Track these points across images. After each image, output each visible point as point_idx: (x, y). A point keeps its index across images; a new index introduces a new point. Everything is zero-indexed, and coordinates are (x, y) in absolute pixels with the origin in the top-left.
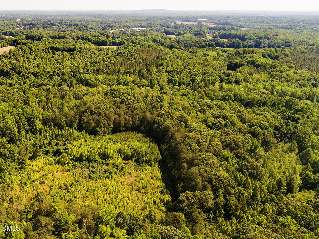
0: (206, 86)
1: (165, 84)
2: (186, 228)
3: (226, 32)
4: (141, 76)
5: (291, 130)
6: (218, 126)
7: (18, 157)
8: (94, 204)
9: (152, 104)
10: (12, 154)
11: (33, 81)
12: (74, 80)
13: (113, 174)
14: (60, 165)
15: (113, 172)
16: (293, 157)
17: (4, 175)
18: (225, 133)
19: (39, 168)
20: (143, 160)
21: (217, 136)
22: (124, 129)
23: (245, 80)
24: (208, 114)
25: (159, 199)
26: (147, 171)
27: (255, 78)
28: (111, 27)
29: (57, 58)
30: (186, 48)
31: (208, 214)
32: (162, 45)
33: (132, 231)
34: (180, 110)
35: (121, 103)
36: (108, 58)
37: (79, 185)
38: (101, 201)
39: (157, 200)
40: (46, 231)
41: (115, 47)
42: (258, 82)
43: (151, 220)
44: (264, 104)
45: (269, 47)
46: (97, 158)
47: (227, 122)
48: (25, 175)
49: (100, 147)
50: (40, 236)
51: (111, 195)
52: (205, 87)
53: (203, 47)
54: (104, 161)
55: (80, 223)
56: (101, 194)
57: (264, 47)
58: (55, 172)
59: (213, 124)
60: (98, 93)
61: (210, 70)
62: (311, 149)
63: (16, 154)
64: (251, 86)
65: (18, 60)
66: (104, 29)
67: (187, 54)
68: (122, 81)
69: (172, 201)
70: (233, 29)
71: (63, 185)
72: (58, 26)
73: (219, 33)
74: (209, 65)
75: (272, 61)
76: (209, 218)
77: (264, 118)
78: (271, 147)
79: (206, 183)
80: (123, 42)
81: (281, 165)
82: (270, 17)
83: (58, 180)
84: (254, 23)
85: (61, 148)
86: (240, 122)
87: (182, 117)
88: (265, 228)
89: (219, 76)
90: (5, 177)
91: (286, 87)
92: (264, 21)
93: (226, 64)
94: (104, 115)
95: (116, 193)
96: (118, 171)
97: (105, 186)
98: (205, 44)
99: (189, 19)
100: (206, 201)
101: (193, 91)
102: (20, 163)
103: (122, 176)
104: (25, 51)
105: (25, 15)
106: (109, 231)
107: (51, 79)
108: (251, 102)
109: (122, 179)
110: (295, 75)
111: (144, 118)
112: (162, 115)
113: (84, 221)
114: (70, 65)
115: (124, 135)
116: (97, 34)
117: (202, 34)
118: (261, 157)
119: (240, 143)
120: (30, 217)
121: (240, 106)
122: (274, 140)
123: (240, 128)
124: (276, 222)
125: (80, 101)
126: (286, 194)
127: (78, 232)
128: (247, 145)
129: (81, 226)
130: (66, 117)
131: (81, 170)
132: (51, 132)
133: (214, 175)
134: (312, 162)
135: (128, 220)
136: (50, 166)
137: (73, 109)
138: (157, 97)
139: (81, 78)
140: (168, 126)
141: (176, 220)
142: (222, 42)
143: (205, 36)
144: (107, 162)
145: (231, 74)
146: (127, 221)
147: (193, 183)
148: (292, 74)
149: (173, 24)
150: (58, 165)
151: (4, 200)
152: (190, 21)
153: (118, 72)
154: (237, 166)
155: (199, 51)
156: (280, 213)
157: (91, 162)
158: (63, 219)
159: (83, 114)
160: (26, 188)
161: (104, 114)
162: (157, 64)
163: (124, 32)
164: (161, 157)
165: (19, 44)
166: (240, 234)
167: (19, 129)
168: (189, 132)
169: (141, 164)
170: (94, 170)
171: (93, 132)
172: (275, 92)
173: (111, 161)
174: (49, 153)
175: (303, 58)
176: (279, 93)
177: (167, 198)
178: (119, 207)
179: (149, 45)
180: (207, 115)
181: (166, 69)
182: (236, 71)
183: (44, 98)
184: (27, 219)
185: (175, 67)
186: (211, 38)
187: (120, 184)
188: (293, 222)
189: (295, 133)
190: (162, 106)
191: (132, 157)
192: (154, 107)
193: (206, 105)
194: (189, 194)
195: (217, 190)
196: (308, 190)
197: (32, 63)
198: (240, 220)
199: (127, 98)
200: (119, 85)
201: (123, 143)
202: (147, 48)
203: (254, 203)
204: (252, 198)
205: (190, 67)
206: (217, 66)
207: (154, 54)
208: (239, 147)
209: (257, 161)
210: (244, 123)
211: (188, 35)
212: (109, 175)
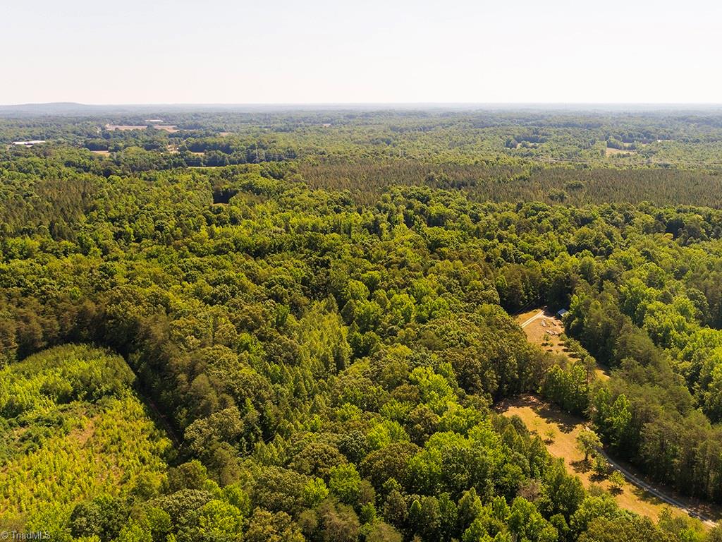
0: (185, 234)
1: (109, 242)
2: (209, 481)
3: (198, 140)
4: (57, 234)
5: (323, 280)
6: (221, 297)
8: (13, 515)
9: (93, 284)
13: (43, 440)
15: (42, 435)
16: (334, 317)
18: (235, 306)
20: (101, 392)
21: (223, 314)
22: (45, 343)
23: (246, 216)
24: (200, 281)
25: (150, 451)
26: (115, 410)
27: (258, 211)
30: (136, 173)
31: (238, 444)
32: (87, 172)
33: (112, 530)
34: (150, 285)
35: (25, 294)
38: (28, 502)
39: (146, 454)
42: (264, 216)
43: (143, 495)
44: (280, 249)
45: (268, 161)
47: (234, 288)
51: (47, 481)
52: (184, 237)
53: (166, 168)
54: (13, 420)
56: (23, 490)
57: (261, 161)
59: (212, 296)
61: (186, 206)
62: (352, 300)
64: (256, 224)
67: (139, 184)
68: (15, 250)
69: (175, 446)
70: (207, 135)
73: (187, 142)
74: (183, 198)
75: (276, 181)
76: (241, 450)
77: (285, 271)
78: (303, 310)
79: (224, 395)
81: (322, 333)
82: (259, 114)
84: (239, 124)
86: (252, 284)
87: (156, 296)
88: (323, 432)
89: (204, 215)
91: (303, 219)
92: (251, 120)
93: (210, 193)
95: (59, 472)
96: (51, 431)
97: (29, 469)
98: (167, 162)
99: (128, 121)
100: (231, 424)
101: (165, 246)
103: (63, 435)
108: (262, 248)
109: (66, 441)
110: (311, 199)
111: (83, 314)
112: (118, 301)
115: (49, 355)
117: (158, 147)
118: (294, 330)
119: (260, 317)
121: (247, 259)
122: (305, 300)
123: (255, 294)
124: (333, 418)
126: (337, 373)
128: (271, 317)
133: (233, 379)
134: (357, 318)
135: (98, 514)
138: (100, 270)
140: (134, 316)
141: (190, 475)
142: (196, 158)
143: (165, 150)
144: (22, 419)
145: (222, 209)
146: (96, 517)
147: (203, 402)
148: (308, 198)
149: (99, 130)
152: (131, 125)
154: (264, 353)
155: (161, 176)
156: (335, 403)
162: (85, 208)
164: (135, 376)
166: (291, 456)
168: (175, 319)
169: (99, 401)
172: (291, 228)
173: (30, 416)
175: (316, 172)
176: (296, 228)
177: (164, 443)
178: (73, 498)
179: (59, 174)
180: (200, 284)
181: (106, 214)
182: (228, 203)
185: (123, 209)
186: (175, 152)
187: (64, 453)
188: (354, 409)
189: (328, 282)
190: (113, 285)
191: (75, 394)
192: (99, 289)
193: (195, 267)
194: (200, 423)
195: (243, 401)
196: (361, 358)
198: (286, 434)
199: (37, 283)
201: (50, 372)
202: (57, 180)
203: (300, 400)
204: (295, 394)
205: (150, 205)
206: (196, 199)
207: (74, 190)
208: (260, 323)
209: (290, 337)
210: (259, 283)
211: (133, 149)
212: (33, 443)
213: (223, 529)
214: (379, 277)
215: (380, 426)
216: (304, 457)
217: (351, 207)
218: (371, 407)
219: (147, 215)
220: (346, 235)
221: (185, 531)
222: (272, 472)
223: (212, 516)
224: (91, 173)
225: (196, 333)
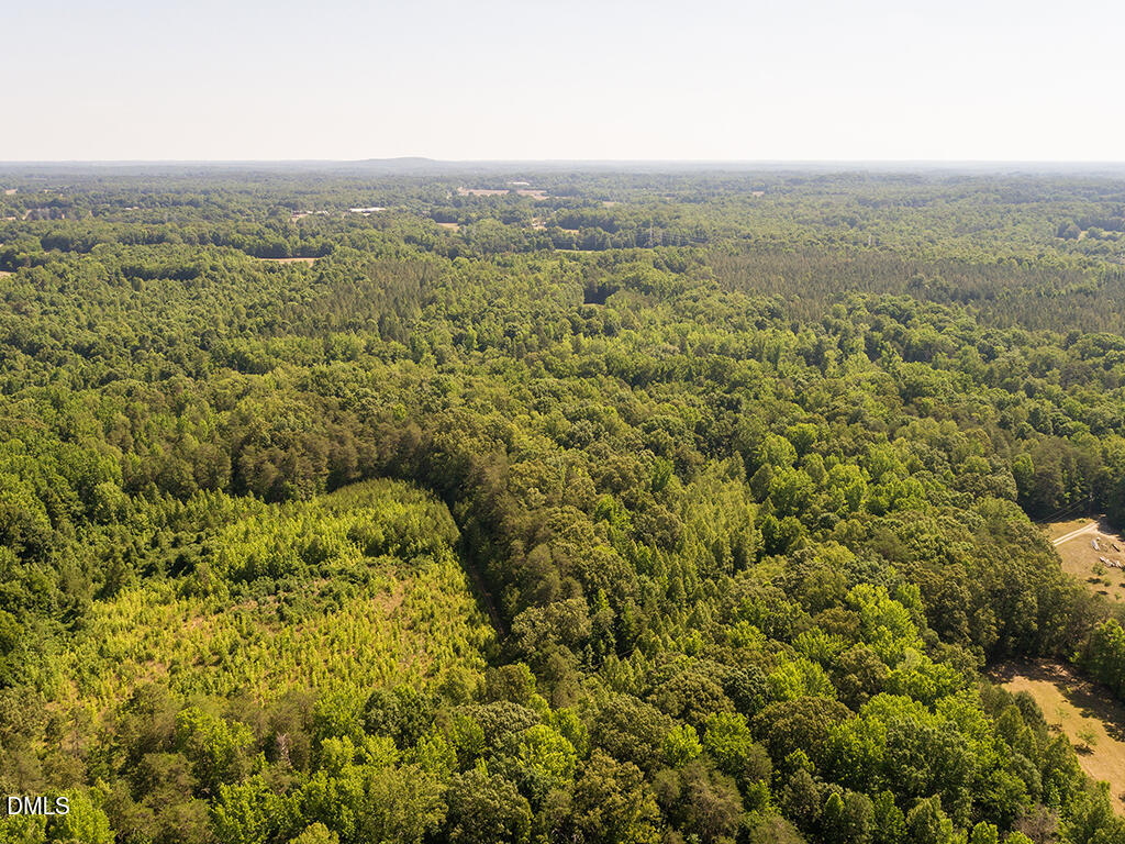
0: (543, 344)
1: (447, 348)
2: (537, 696)
3: (573, 212)
4: (387, 333)
5: (727, 429)
6: (580, 438)
7: (59, 596)
8: (303, 689)
9: (421, 402)
10: (38, 591)
11: (79, 370)
12: (206, 356)
13: (344, 599)
14: (193, 599)
15: (343, 593)
16: (738, 487)
17: (19, 658)
18: (597, 453)
19: (131, 617)
20: (416, 548)
21: (580, 462)
22: (359, 474)
23: (626, 324)
24: (556, 412)
25: (467, 639)
26: (430, 575)
27: (645, 318)
28: (293, 207)
29: (148, 300)
30: (488, 255)
31: (581, 653)
32: (429, 251)
33: (411, 735)
34: (491, 411)
35: (343, 407)
36: (294, 290)
37: (255, 644)
38: (320, 675)
39: (462, 643)
40: (172, 792)
41: (311, 261)
42: (652, 327)
43: (453, 697)
44: (669, 376)
45: (665, 246)
46: (296, 562)
47: (599, 427)
48: (90, 647)
49: (299, 530)
50: (156, 812)
51: (344, 654)
52: (540, 348)
53: (527, 249)
54: (314, 567)
55: (269, 748)
56: (317, 658)
57: (656, 244)
58: (180, 619)
59: (568, 436)
60: (278, 387)
61: (547, 305)
62: (768, 465)
63: (54, 591)
64: (638, 337)
65: (26, 313)
66: (273, 214)
67: (491, 270)
68: (338, 350)
69: (499, 639)
70: (586, 204)
71: (207, 653)
72: (141, 207)
73: (558, 215)
74: (545, 293)
75: (674, 276)
76: (584, 662)
77: (673, 409)
78: (694, 472)
79: (570, 579)
80: (331, 246)
81: (718, 510)
82: (660, 175)
83: (193, 642)
84: (630, 191)
85: (190, 551)
86: (625, 424)
87: (496, 427)
88: (702, 657)
89: (569, 318)
90: (23, 665)
91: (708, 334)
92: (648, 184)
93: (581, 288)
94: (299, 446)
95: (358, 644)
96: (355, 589)
97: (326, 634)
98: (530, 242)
99: (486, 183)
100: (574, 622)
101: (515, 359)
102: (67, 615)
103: (368, 598)
104: (43, 284)
105: (31, 176)
106: (350, 751)
107: (137, 359)
108: (644, 373)
109: (370, 606)
110: (723, 306)
111: (406, 441)
112: (448, 428)
113: (281, 739)
114: (190, 316)
115: (358, 491)
116: (256, 226)
117: (520, 219)
118: (677, 499)
119: (632, 473)
120: (119, 764)
121: (621, 387)
122: (697, 456)
123: (626, 439)
124: (720, 640)
125: (229, 413)
126: (734, 573)
127: (266, 773)
128: (646, 475)
129: (271, 755)
130: (195, 464)
131: (254, 604)
132: (154, 511)
133: (585, 558)
134: (773, 493)
135: (397, 709)
136: (162, 608)
137: (211, 439)
138: (431, 384)
139: (224, 350)
140: (466, 451)
141: (513, 683)
142: (567, 237)
143: (529, 224)
144: (325, 568)
145: (595, 312)
146: (394, 713)
147: (541, 585)
148: (718, 304)
149: (450, 195)
150: (187, 599)
151: (28, 734)
152: (489, 189)
153: (326, 327)
154: (632, 526)
155: (520, 261)
156: (726, 618)
157: (281, 575)
158: (217, 749)
159: (242, 448)
160: (96, 683)
161: (301, 441)
162: (422, 299)
163: (327, 218)
164: (459, 533)
165: (22, 263)
166: (653, 684)
167: (52, 514)
168: (517, 462)
169: (413, 560)
170: (291, 595)
171: (276, 495)
172: (689, 347)
173: (334, 565)
174: (156, 570)
175: (733, 265)
176: (695, 347)
177: (486, 632)
178: (370, 683)
179: (397, 253)
180: (554, 417)
181: (446, 309)
182: (603, 304)
183: (121, 417)
184: (112, 771)
185: (468, 303)
186: (541, 228)
187: (366, 620)
188: (753, 632)
189: (735, 433)
190: (445, 406)
191: (386, 545)
192: (428, 409)
193: (549, 391)
194: (534, 612)
195: (595, 591)
196: (773, 556)
197: (72, 319)
198: (650, 651)
199: (357, 394)
200: (331, 361)
201: (361, 512)
202: (394, 260)
203: (674, 605)
204: (669, 595)
205: (501, 301)
206: (561, 295)
207: (412, 274)
208: (631, 484)
209: (670, 508)
210: (634, 424)
211: (488, 221)
212: (333, 601)
213: (549, 769)
214: (815, 434)
215: (791, 666)
216: (672, 690)
217: (783, 321)
218: (780, 633)
219: (497, 315)
220: (769, 364)
221: (499, 759)
222: (624, 702)
223: (535, 746)
224: (433, 253)
225: (542, 484)
